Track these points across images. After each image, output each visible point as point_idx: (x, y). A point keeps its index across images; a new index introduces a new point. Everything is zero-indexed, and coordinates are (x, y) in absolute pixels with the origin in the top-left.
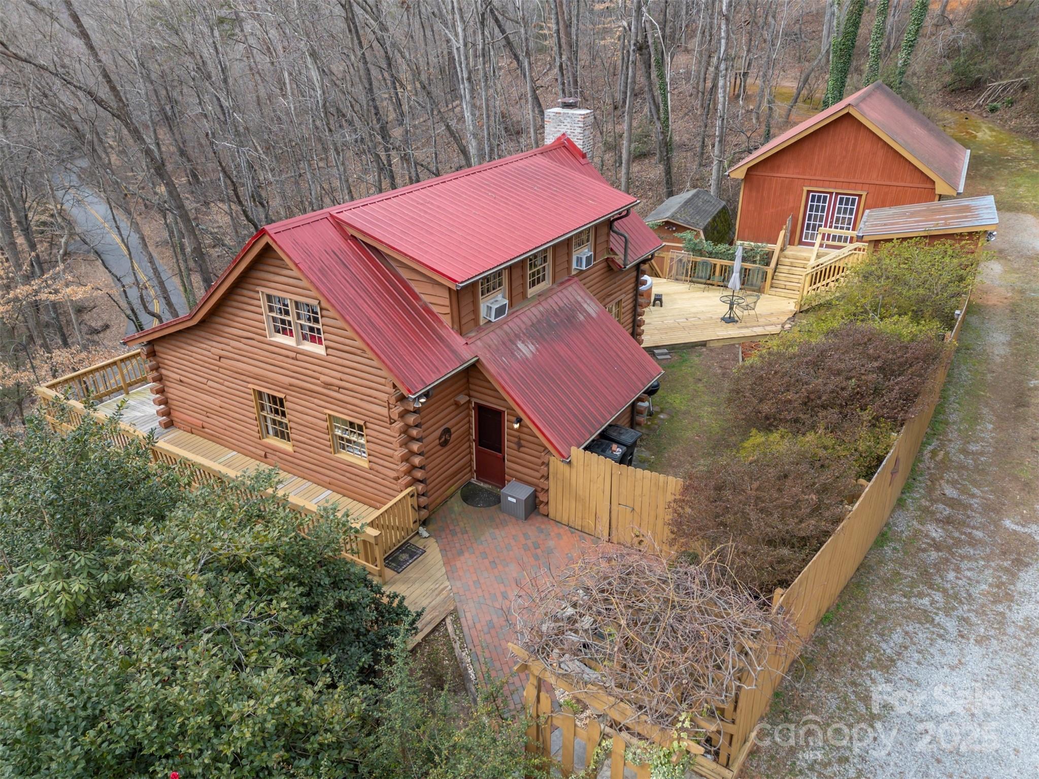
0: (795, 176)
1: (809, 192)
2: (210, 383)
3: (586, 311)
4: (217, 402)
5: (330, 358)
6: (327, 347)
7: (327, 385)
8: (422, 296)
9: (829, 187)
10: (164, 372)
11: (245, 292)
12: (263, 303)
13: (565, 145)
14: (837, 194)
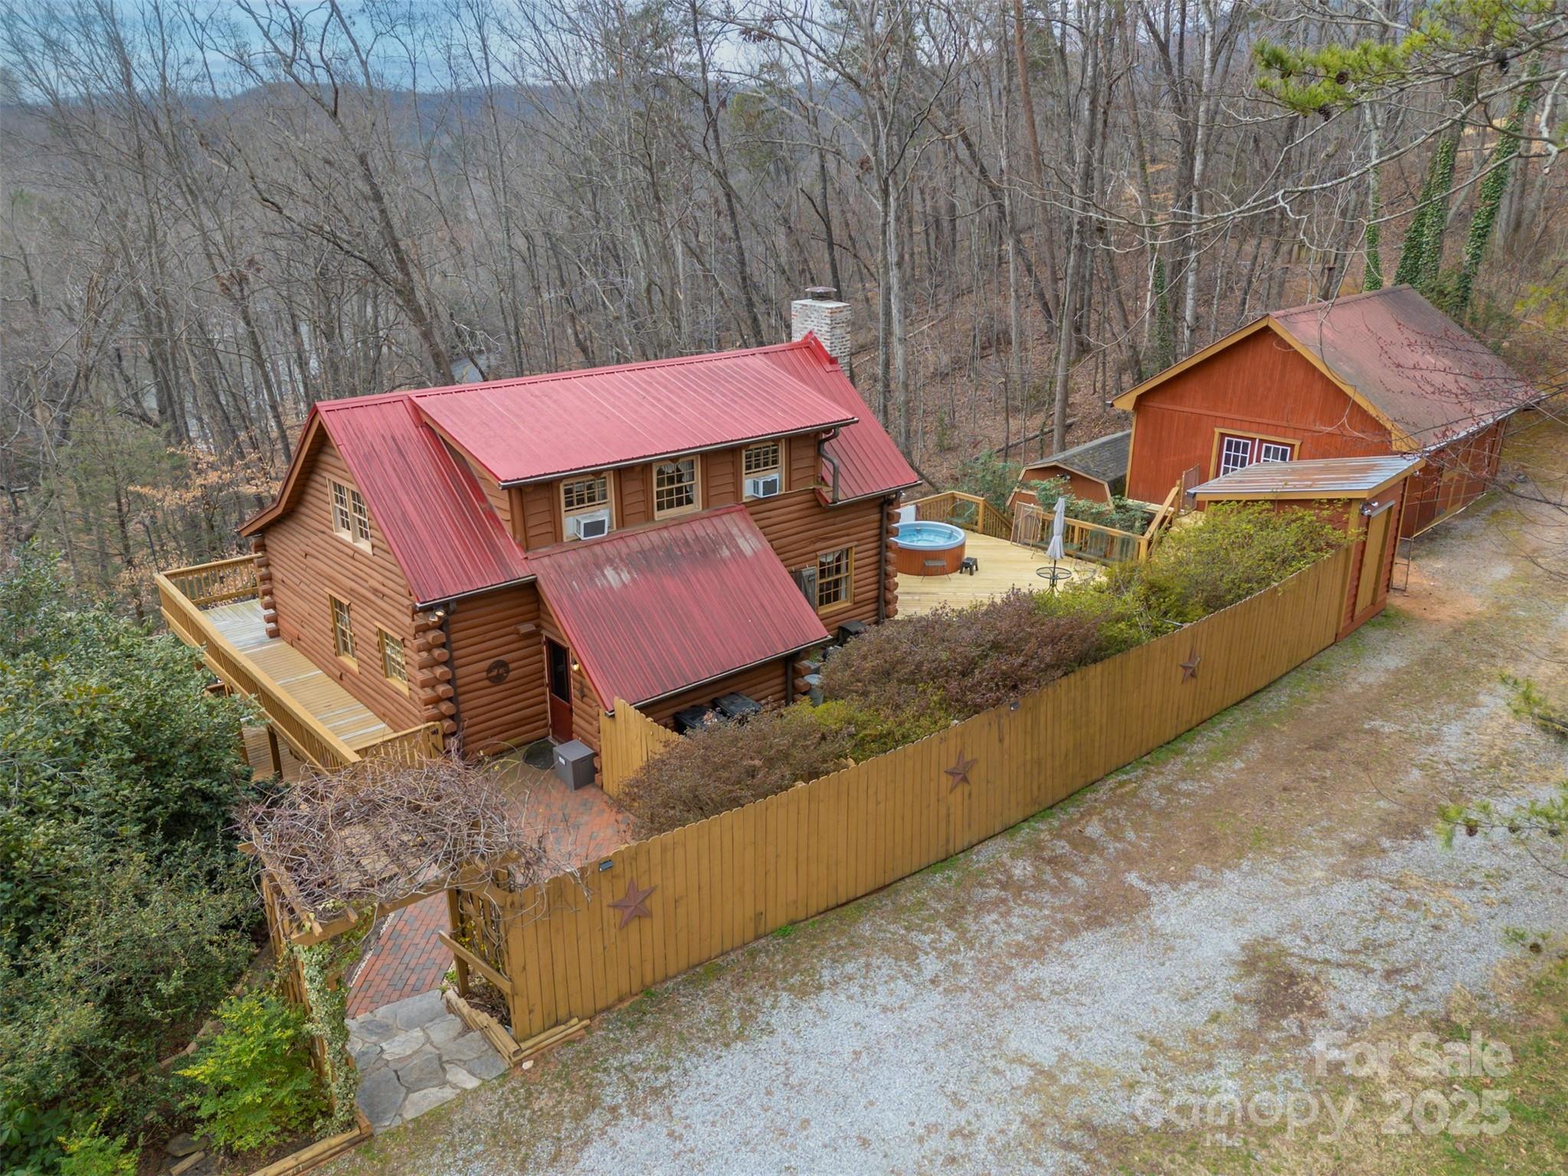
0: (1202, 412)
1: (1223, 435)
2: (302, 586)
3: (737, 547)
4: (307, 607)
5: (376, 558)
6: (373, 546)
7: (375, 591)
8: (490, 498)
9: (1250, 431)
10: (272, 569)
11: (318, 479)
12: (331, 492)
13: (810, 345)
14: (1262, 441)
